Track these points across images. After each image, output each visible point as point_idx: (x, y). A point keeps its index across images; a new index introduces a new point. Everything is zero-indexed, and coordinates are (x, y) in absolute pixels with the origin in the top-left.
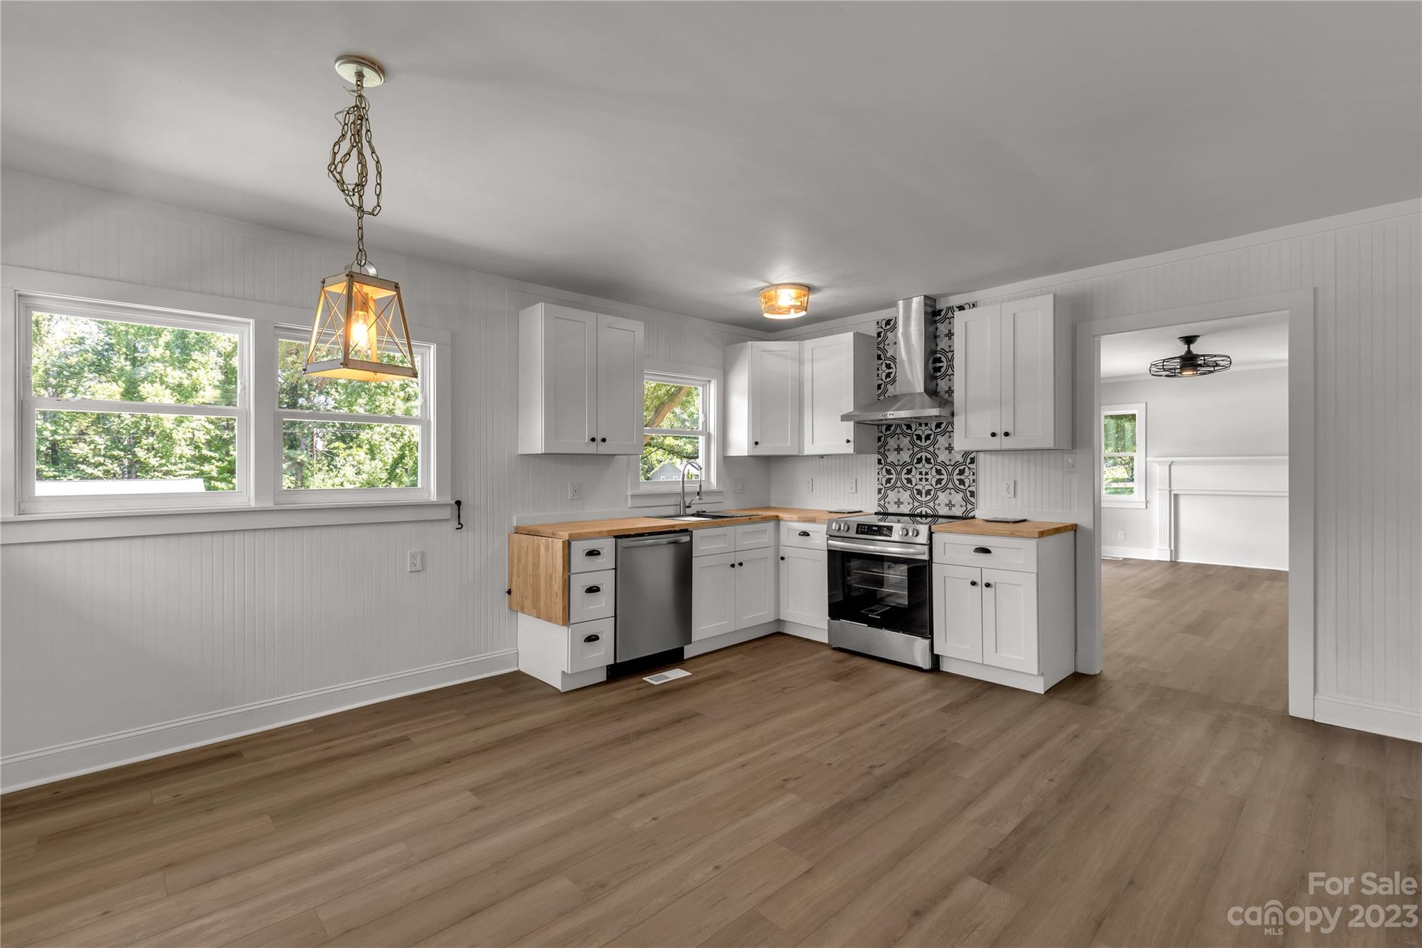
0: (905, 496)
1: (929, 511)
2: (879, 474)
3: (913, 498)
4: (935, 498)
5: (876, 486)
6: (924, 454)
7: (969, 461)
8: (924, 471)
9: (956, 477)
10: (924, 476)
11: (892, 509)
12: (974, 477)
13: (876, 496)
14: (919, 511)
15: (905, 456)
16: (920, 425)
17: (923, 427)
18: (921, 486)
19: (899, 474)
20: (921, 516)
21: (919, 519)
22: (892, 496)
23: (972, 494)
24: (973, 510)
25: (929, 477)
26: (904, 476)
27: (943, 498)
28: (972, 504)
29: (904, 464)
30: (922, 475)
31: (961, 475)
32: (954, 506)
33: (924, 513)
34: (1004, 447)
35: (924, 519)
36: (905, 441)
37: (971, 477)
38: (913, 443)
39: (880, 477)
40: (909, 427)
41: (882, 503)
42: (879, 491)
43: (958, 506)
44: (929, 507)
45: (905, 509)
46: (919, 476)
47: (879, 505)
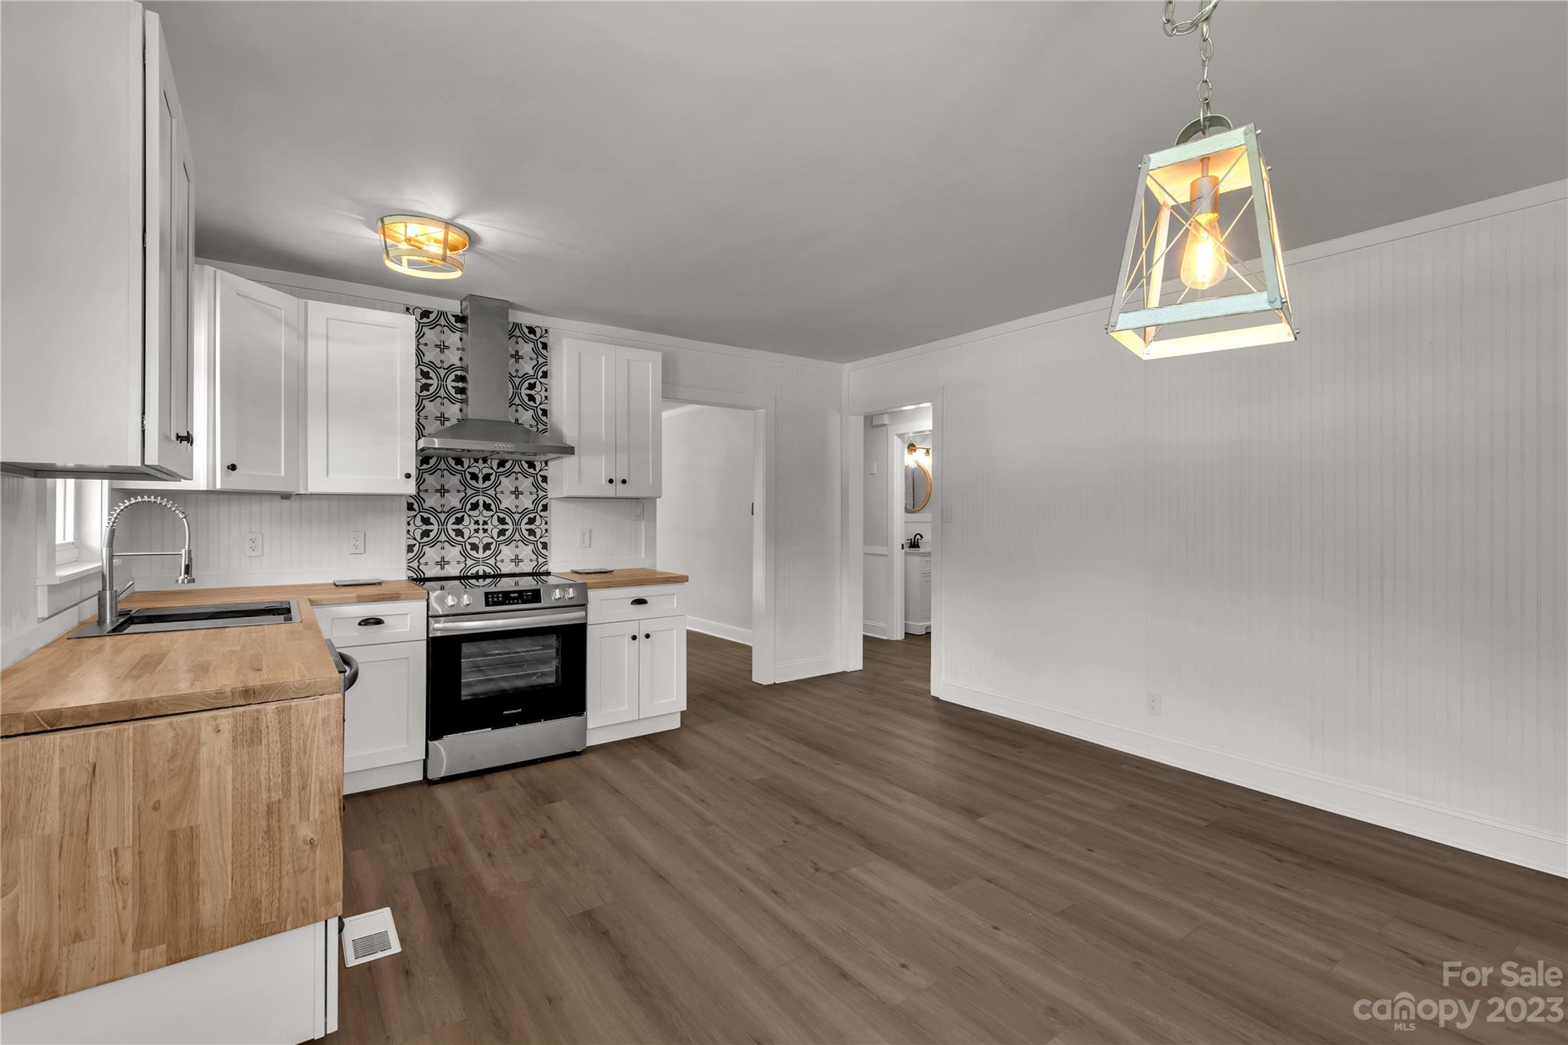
0: (453, 553)
1: (488, 570)
2: (409, 524)
3: (464, 554)
4: (497, 553)
5: (403, 542)
6: (481, 499)
7: (540, 508)
8: (481, 520)
9: (524, 527)
10: (481, 526)
11: (431, 571)
12: (547, 527)
13: (403, 556)
14: (474, 571)
15: (453, 500)
16: (476, 461)
17: (481, 464)
18: (480, 539)
19: (442, 523)
20: (477, 577)
21: (473, 581)
22: (432, 554)
23: (545, 546)
24: (545, 563)
25: (489, 527)
26: (450, 527)
27: (507, 552)
28: (545, 557)
29: (451, 511)
30: (479, 524)
31: (531, 524)
32: (522, 561)
33: (481, 573)
34: (618, 495)
35: (481, 580)
36: (453, 481)
37: (544, 527)
38: (464, 484)
39: (412, 528)
40: (459, 461)
41: (415, 564)
42: (410, 548)
43: (527, 561)
44: (489, 565)
45: (453, 570)
46: (473, 527)
47: (410, 568)
